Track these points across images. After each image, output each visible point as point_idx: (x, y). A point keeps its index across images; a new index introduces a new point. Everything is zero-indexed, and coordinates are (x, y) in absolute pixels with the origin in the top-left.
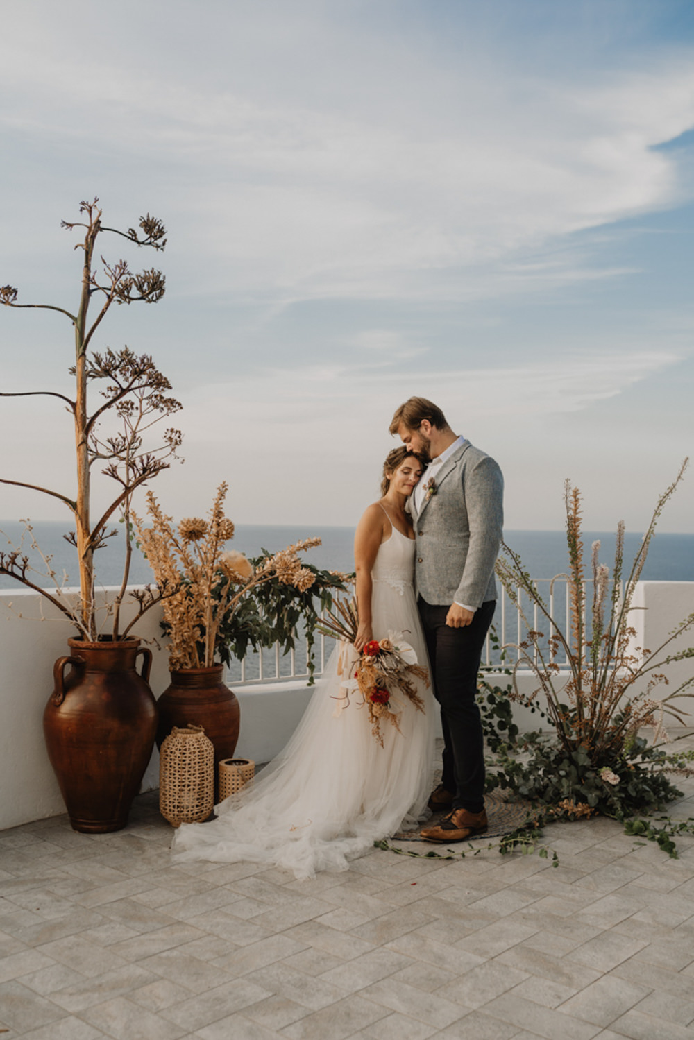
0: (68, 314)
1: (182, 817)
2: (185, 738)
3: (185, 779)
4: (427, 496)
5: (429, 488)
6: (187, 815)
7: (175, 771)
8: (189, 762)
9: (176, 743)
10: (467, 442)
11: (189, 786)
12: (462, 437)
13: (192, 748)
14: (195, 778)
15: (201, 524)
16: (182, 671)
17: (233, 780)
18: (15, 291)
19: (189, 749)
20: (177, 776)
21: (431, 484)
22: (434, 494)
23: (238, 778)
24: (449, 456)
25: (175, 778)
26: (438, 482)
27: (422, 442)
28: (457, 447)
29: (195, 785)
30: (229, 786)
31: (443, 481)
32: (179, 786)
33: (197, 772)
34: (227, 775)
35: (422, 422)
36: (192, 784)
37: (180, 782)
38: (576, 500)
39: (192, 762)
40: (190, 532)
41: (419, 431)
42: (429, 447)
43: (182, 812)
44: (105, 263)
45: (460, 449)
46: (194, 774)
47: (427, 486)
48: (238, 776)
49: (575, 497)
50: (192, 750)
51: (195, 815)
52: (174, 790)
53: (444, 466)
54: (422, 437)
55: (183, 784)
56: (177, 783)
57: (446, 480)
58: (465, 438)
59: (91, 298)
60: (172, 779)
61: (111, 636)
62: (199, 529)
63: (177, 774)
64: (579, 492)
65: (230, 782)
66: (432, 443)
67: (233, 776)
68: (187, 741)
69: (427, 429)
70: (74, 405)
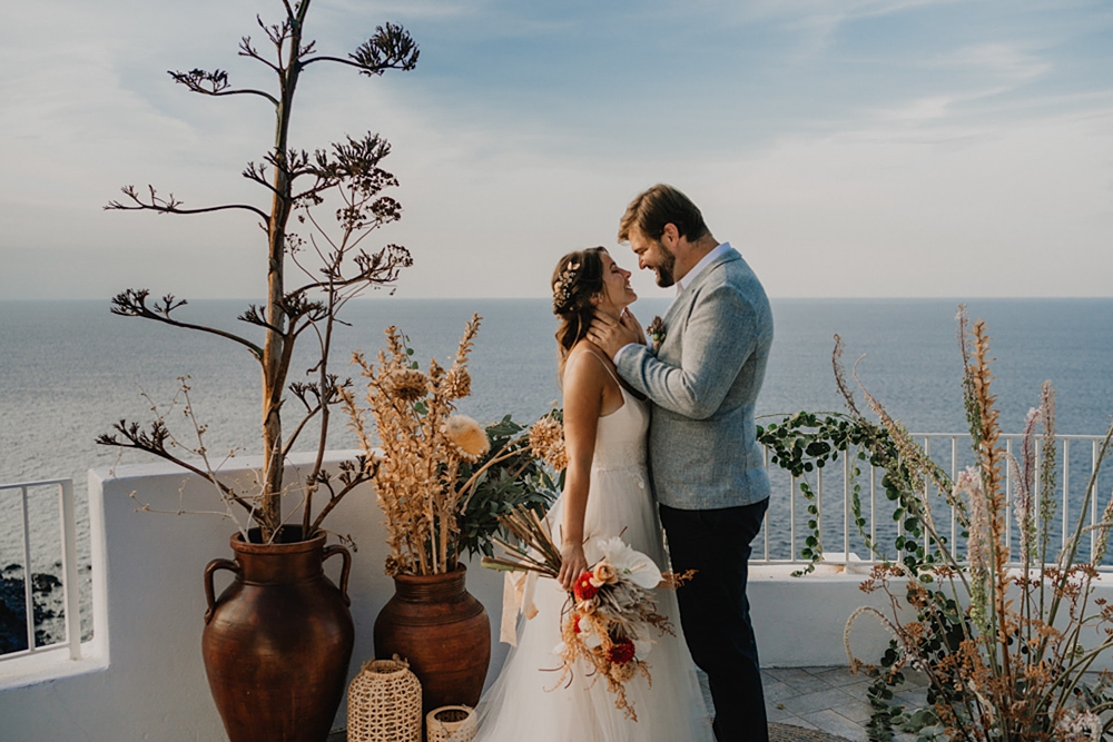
2: (373, 679)
3: (367, 735)
8: (373, 713)
9: (360, 684)
13: (377, 693)
14: (381, 735)
15: (416, 378)
16: (402, 577)
18: (224, 76)
19: (373, 695)
20: (358, 730)
22: (661, 341)
24: (691, 281)
25: (356, 733)
27: (660, 257)
28: (704, 266)
33: (384, 728)
34: (432, 734)
35: (667, 226)
39: (377, 714)
40: (402, 391)
41: (660, 241)
42: (672, 266)
44: (261, 24)
45: (707, 269)
46: (379, 731)
48: (443, 737)
49: (977, 335)
50: (377, 697)
54: (664, 249)
59: (301, 74)
61: (298, 528)
62: (413, 386)
63: (358, 727)
66: (677, 261)
67: (438, 736)
68: (374, 682)
69: (673, 238)
70: (267, 219)
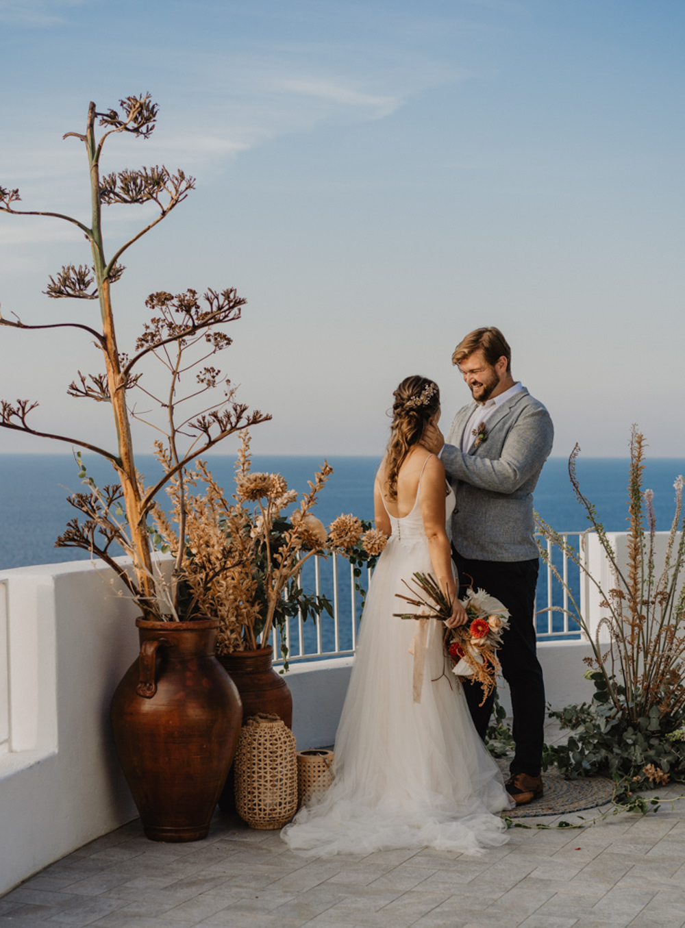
0: (80, 225)
1: (274, 816)
2: (271, 728)
3: (277, 772)
4: (477, 442)
5: (479, 434)
6: (280, 813)
7: (266, 764)
8: (281, 753)
9: (262, 734)
10: (525, 390)
11: (281, 780)
12: (521, 385)
16: (235, 654)
17: (319, 771)
19: (280, 738)
20: (268, 769)
21: (481, 429)
22: (484, 440)
23: (324, 769)
24: (504, 401)
25: (266, 773)
26: (489, 427)
27: (491, 377)
28: (514, 393)
29: (287, 779)
30: (314, 779)
31: (495, 427)
32: (271, 781)
34: (312, 767)
35: (501, 357)
36: (284, 777)
37: (271, 777)
38: (641, 447)
40: (253, 491)
41: (494, 367)
42: (495, 386)
43: (275, 810)
45: (516, 395)
47: (477, 431)
48: (324, 766)
49: (639, 443)
51: (287, 813)
52: (265, 786)
53: (497, 411)
54: (495, 373)
55: (275, 779)
56: (268, 778)
57: (498, 426)
58: (523, 385)
60: (262, 774)
63: (268, 768)
64: (643, 438)
65: (315, 774)
66: (499, 384)
67: (319, 767)
69: (501, 367)
70: (104, 340)
